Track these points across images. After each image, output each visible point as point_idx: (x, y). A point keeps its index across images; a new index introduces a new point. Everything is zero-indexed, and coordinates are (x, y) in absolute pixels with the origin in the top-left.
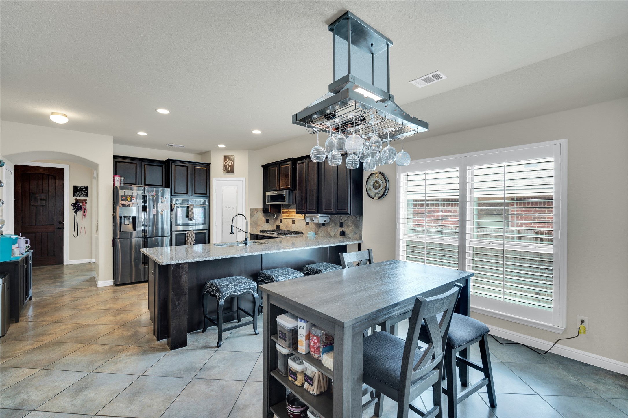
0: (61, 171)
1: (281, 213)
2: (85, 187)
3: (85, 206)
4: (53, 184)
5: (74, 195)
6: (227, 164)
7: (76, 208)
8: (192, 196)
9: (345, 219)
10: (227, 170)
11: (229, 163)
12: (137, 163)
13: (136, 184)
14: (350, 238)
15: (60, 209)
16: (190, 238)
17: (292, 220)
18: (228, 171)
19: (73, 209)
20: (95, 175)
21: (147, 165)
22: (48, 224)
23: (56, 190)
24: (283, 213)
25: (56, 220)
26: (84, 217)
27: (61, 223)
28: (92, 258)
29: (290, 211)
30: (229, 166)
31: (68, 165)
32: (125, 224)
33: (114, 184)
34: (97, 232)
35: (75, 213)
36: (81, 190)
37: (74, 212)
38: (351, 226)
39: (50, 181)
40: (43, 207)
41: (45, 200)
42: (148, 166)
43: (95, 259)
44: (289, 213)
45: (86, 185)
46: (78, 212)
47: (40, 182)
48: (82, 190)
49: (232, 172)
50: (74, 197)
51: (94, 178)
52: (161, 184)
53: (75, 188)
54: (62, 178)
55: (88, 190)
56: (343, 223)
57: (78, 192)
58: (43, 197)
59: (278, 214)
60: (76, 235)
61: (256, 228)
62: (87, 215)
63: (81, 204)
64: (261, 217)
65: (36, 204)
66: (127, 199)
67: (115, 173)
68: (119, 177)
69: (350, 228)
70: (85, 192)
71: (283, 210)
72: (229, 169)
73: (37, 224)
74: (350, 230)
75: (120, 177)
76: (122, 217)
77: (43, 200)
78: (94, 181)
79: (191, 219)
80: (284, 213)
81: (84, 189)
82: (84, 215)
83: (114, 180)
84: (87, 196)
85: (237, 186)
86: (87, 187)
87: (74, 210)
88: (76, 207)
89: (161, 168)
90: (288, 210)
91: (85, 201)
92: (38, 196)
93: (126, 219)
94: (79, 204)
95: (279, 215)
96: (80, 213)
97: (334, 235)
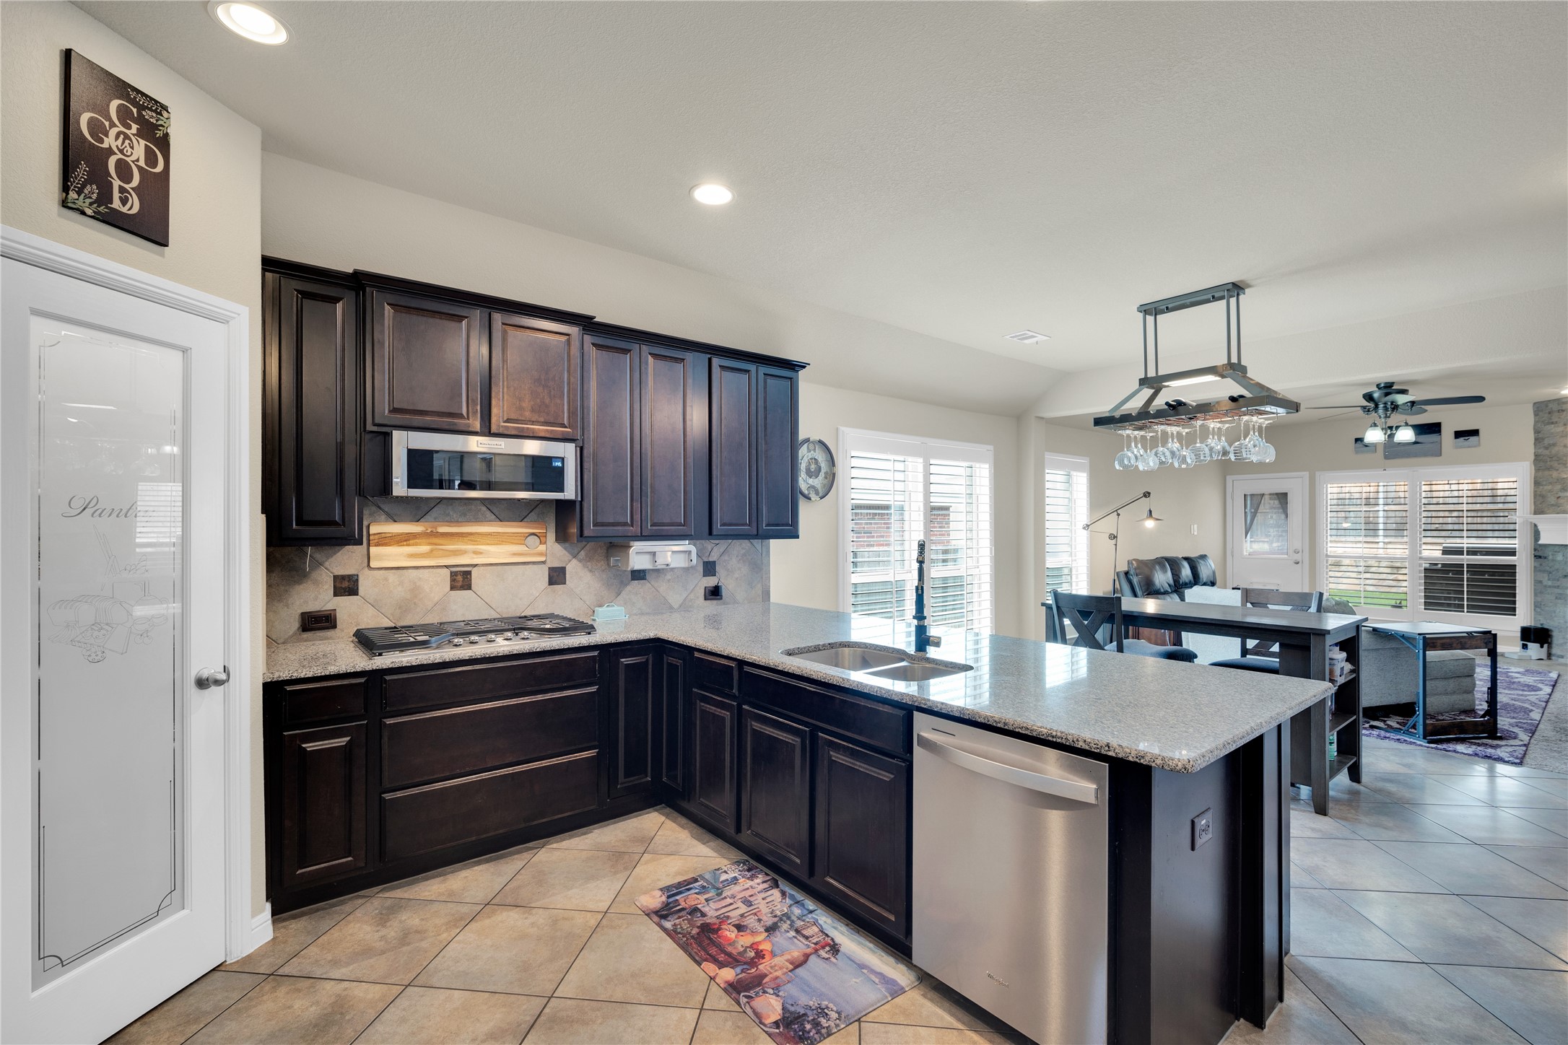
9: (722, 550)
10: (105, 195)
14: (735, 602)
17: (447, 572)
24: (377, 544)
29: (444, 529)
38: (739, 569)
44: (431, 540)
49: (150, 227)
56: (715, 562)
69: (736, 575)
71: (375, 529)
74: (737, 579)
90: (427, 528)
95: (331, 556)
97: (682, 603)
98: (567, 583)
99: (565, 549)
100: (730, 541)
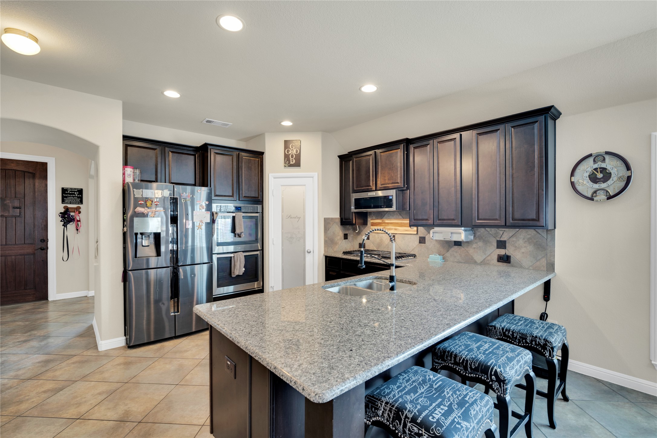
0: (43, 166)
1: (367, 224)
2: (78, 190)
3: (79, 216)
4: (32, 186)
5: (63, 201)
6: (290, 152)
7: (66, 220)
8: (239, 200)
9: (511, 235)
10: (289, 162)
11: (293, 152)
12: (159, 149)
13: (157, 182)
14: (521, 267)
15: (42, 220)
16: (238, 265)
18: (291, 163)
19: (61, 221)
20: (92, 172)
21: (172, 152)
22: (25, 243)
23: (36, 194)
24: (372, 226)
25: (36, 237)
26: (77, 232)
27: (44, 241)
28: (88, 290)
29: (387, 221)
30: (292, 156)
31: (54, 159)
32: (144, 245)
33: (124, 181)
34: (96, 257)
35: (65, 227)
36: (72, 194)
37: (63, 226)
38: (525, 247)
39: (27, 182)
40: (17, 218)
41: (20, 208)
42: (175, 154)
43: (94, 291)
44: (384, 225)
45: (79, 187)
46: (68, 225)
47: (12, 182)
48: (74, 194)
49: (297, 164)
50: (62, 203)
51: (92, 177)
52: (194, 183)
53: (64, 191)
54: (45, 177)
55: (82, 195)
56: (505, 241)
57: (69, 196)
58: (17, 204)
59: (361, 226)
60: (65, 259)
61: (331, 247)
62: (81, 229)
63: (72, 214)
64: (338, 230)
65: (6, 214)
66: (146, 205)
67: (126, 163)
68: (131, 170)
70: (77, 197)
71: (372, 221)
72: (292, 160)
73: (8, 243)
74: (523, 253)
75: (133, 169)
76: (137, 233)
77: (17, 208)
78: (91, 182)
79: (238, 235)
80: (373, 224)
81: (76, 192)
82: (77, 230)
83: (124, 174)
84: (81, 202)
85: (305, 185)
86: (82, 190)
87: (63, 223)
88: (65, 218)
89: (192, 157)
90: (383, 221)
91: (78, 210)
92: (9, 203)
93: (145, 237)
94: (70, 214)
95: (364, 228)
96: (71, 226)
97: (483, 261)
98: (426, 243)
99: (425, 229)
100: (518, 230)
